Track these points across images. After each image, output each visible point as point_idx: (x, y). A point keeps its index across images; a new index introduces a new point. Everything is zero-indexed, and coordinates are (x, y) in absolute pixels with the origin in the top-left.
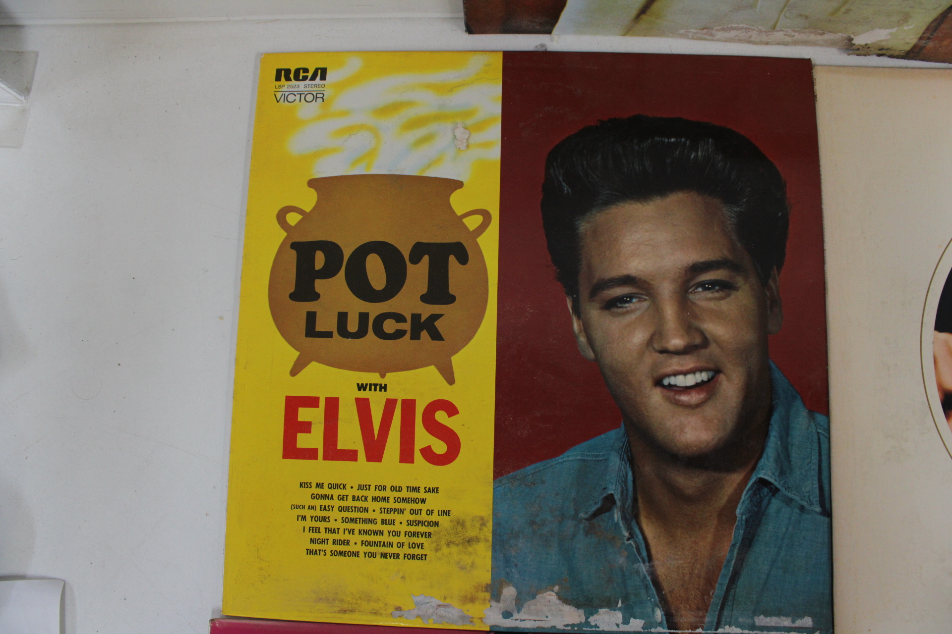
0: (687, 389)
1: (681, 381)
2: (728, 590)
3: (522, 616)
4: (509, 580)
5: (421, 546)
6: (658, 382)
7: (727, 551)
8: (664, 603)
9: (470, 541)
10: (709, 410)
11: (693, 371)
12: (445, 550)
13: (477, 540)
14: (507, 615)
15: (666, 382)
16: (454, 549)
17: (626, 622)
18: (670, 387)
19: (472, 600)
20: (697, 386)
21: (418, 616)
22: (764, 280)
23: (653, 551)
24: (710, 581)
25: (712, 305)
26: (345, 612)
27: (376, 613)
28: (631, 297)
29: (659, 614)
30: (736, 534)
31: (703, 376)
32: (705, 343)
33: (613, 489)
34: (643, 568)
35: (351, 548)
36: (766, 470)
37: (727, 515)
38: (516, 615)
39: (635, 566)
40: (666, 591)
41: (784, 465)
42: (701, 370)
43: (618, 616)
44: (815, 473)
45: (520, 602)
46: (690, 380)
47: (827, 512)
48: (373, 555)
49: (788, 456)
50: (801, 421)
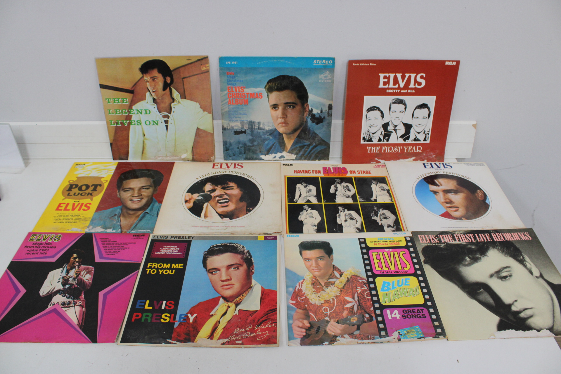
0: (136, 201)
1: (135, 200)
2: (135, 227)
3: (92, 230)
4: (92, 225)
5: (77, 221)
6: (131, 200)
7: (136, 221)
8: (121, 228)
9: (86, 220)
10: (139, 204)
11: (138, 199)
12: (81, 222)
13: (88, 220)
14: (89, 230)
15: (132, 200)
16: (83, 222)
17: (113, 231)
18: (133, 201)
19: (83, 228)
20: (138, 201)
21: (72, 231)
22: (155, 187)
23: (121, 221)
24: (131, 225)
25: (144, 191)
26: (57, 230)
27: (63, 230)
28: (129, 190)
29: (120, 230)
30: (139, 219)
31: (140, 199)
32: (141, 195)
33: (117, 213)
34: (119, 223)
35: (63, 222)
36: (147, 211)
37: (138, 216)
38: (91, 230)
39: (117, 223)
40: (122, 227)
41: (151, 210)
42: (139, 199)
43: (111, 230)
44: (157, 210)
45: (92, 229)
46: (137, 200)
47: (157, 216)
48: (67, 223)
49: (152, 209)
50: (157, 204)
